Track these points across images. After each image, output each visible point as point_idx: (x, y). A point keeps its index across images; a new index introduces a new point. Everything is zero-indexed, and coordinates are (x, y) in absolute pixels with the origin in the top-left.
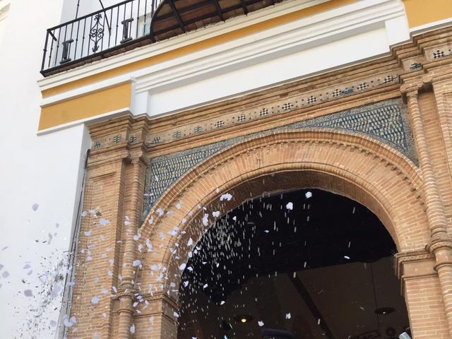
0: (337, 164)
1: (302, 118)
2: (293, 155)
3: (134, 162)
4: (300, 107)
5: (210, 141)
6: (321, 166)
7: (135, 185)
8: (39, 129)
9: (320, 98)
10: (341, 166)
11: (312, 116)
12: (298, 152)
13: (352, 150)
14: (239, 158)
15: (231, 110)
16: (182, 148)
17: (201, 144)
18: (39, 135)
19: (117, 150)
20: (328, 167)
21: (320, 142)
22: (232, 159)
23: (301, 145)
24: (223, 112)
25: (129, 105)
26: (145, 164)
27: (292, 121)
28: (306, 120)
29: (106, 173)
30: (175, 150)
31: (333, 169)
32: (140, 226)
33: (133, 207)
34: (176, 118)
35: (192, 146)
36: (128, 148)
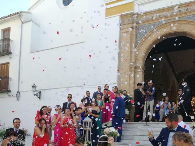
0: (193, 31)
1: (184, 16)
2: (180, 27)
3: (134, 28)
4: (184, 12)
5: (156, 21)
6: (188, 31)
7: (134, 35)
8: (106, 17)
9: (190, 9)
10: (194, 32)
11: (187, 15)
12: (182, 26)
14: (165, 27)
15: (163, 11)
16: (148, 23)
17: (153, 22)
18: (106, 19)
19: (129, 24)
21: (189, 24)
22: (162, 27)
23: (183, 24)
24: (160, 12)
25: (133, 10)
26: (137, 28)
27: (181, 16)
28: (185, 16)
29: (126, 31)
30: (145, 24)
31: (191, 32)
32: (136, 47)
33: (134, 42)
34: (146, 14)
35: (151, 23)
36: (132, 23)
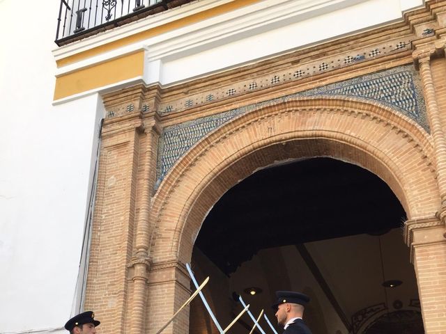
0: (348, 132)
1: (313, 86)
2: (304, 123)
3: (148, 131)
4: (311, 74)
5: (222, 110)
6: (332, 134)
7: (148, 154)
8: (54, 100)
9: (332, 65)
10: (353, 134)
11: (324, 83)
12: (310, 120)
13: (363, 118)
14: (251, 126)
15: (242, 78)
16: (193, 117)
17: (212, 112)
18: (54, 105)
19: (130, 119)
20: (339, 135)
21: (332, 110)
22: (243, 127)
23: (312, 113)
24: (235, 80)
25: (142, 74)
26: (158, 133)
27: (303, 89)
28: (318, 88)
29: (120, 142)
30: (187, 119)
31: (344, 137)
32: (153, 196)
33: (146, 176)
34: (188, 86)
35: (204, 115)
36: (141, 117)
